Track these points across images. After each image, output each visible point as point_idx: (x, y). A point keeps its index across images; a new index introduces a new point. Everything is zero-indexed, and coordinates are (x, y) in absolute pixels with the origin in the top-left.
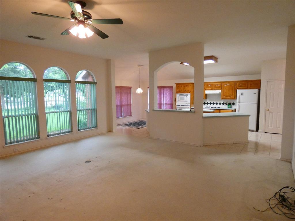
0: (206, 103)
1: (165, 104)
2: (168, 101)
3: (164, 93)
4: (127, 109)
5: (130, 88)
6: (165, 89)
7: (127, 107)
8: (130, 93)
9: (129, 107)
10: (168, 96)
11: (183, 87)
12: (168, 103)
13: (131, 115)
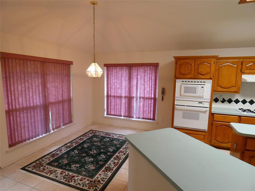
0: (234, 100)
1: (140, 98)
2: (146, 92)
3: (139, 77)
4: (61, 111)
5: (68, 64)
6: (141, 70)
7: (61, 106)
8: (69, 75)
9: (66, 106)
10: (146, 83)
11: (193, 65)
12: (146, 96)
13: (71, 121)
